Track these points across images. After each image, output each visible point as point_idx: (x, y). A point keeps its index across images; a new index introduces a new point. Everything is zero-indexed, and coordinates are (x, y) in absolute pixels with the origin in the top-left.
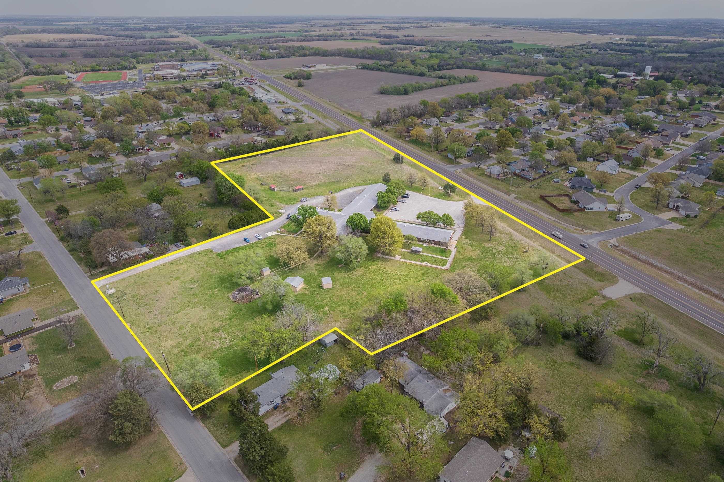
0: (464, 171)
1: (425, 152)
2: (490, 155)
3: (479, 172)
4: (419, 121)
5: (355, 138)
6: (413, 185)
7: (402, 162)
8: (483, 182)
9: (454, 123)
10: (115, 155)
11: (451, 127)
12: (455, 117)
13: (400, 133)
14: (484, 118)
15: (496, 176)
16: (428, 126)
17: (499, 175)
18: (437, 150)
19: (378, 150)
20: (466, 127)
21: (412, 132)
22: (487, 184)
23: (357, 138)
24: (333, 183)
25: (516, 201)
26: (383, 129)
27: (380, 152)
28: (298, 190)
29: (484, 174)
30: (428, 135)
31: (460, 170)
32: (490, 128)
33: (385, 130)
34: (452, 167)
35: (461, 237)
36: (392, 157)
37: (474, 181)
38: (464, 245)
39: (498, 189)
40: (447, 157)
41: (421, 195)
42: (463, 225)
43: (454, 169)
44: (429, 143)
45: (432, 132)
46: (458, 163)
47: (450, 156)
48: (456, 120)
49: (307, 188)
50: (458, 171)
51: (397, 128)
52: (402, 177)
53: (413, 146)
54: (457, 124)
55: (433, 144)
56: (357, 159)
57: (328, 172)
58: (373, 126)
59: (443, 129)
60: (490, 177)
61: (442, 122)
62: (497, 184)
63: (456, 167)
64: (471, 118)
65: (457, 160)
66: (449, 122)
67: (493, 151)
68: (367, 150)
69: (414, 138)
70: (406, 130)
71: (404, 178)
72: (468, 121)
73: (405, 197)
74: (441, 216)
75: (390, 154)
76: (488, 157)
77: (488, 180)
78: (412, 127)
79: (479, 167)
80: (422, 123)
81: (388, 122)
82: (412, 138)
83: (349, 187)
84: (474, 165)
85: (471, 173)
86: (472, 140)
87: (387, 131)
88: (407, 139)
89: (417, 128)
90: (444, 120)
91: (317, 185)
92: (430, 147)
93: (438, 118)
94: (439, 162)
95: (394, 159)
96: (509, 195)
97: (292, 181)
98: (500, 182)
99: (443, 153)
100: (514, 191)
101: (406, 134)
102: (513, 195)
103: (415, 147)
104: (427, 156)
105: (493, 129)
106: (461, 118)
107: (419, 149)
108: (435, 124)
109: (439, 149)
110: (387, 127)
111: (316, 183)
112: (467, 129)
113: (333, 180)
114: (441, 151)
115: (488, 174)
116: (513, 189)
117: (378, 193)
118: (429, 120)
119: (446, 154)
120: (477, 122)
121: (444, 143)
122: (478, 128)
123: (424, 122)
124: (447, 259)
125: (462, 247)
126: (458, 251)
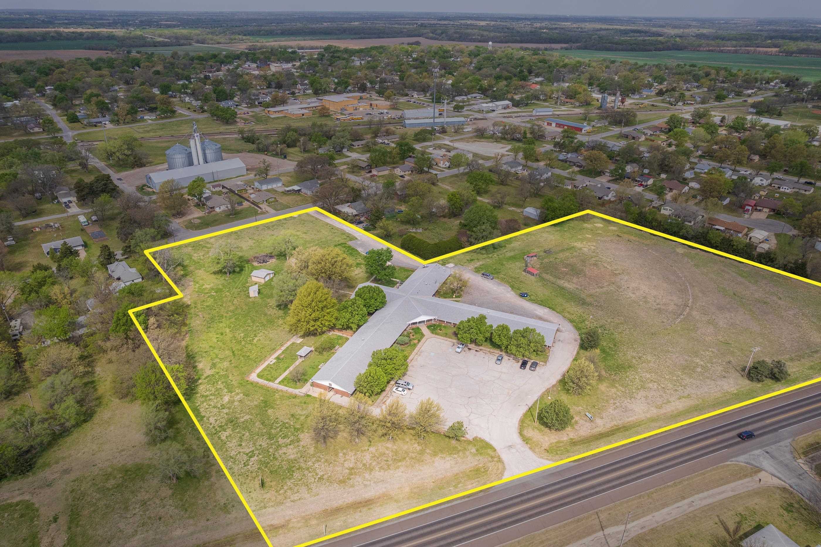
31: (770, 480)
34: (784, 466)
41: (547, 386)
49: (543, 280)
50: (767, 477)
57: (632, 296)
63: (799, 475)
83: (560, 312)
91: (562, 288)
111: (571, 286)
113: (590, 300)
124: (277, 381)
125: (305, 403)
126: (295, 397)
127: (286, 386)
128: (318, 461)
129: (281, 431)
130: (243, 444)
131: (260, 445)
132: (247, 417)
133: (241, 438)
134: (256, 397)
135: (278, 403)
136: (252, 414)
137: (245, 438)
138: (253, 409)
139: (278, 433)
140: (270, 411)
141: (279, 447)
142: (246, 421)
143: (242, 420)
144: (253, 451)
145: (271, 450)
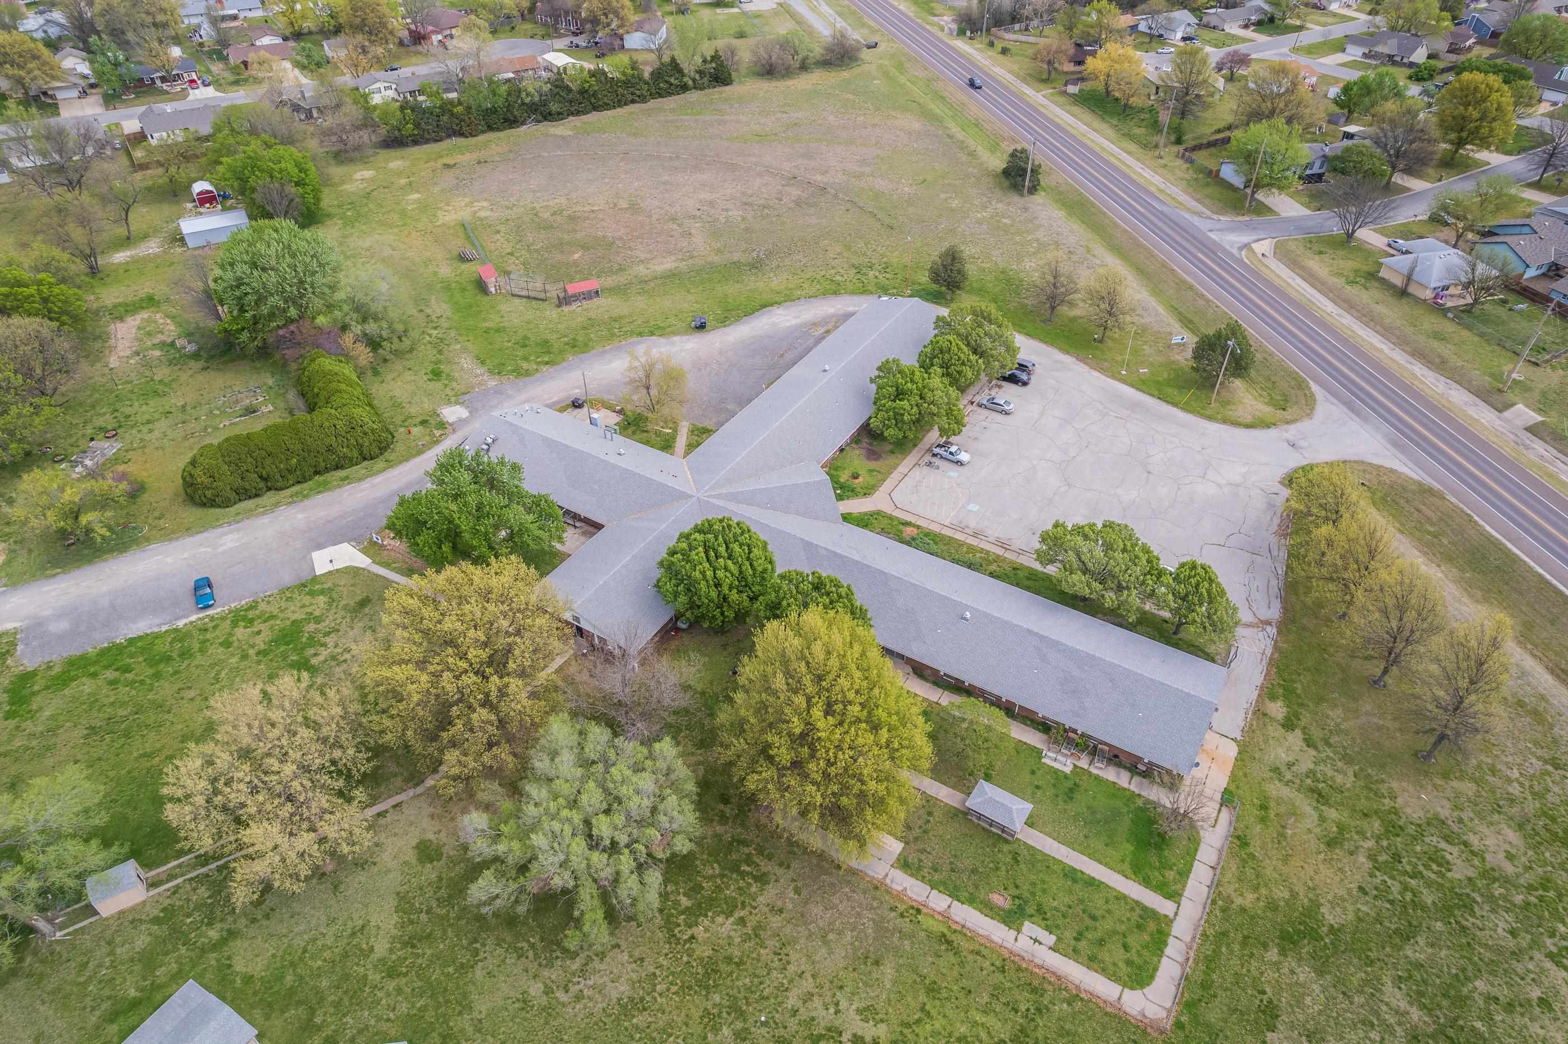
0: (1282, 253)
1: (1133, 147)
2: (1398, 179)
3: (1349, 265)
4: (1125, 20)
5: (886, 74)
6: (1064, 310)
7: (1033, 190)
8: (1368, 318)
9: (1249, 33)
10: (75, 93)
11: (1242, 48)
12: (1259, 9)
13: (1050, 63)
14: (1363, 17)
15: (1428, 294)
16: (1155, 39)
17: (1446, 288)
18: (1179, 141)
19: (955, 130)
20: (1295, 50)
21: (1092, 64)
22: (1386, 332)
23: (894, 72)
24: (733, 270)
25: (1539, 447)
26: (991, 44)
27: (960, 135)
28: (577, 297)
29: (1373, 276)
30: (1154, 77)
31: (1264, 247)
32: (1391, 57)
33: (999, 45)
34: (1232, 230)
35: (1259, 713)
36: (998, 163)
37: (1328, 307)
38: (1276, 789)
39: (1440, 366)
40: (1213, 176)
41: (1082, 368)
42: (1274, 613)
43: (1245, 239)
44: (1151, 110)
45: (1167, 68)
46: (1262, 209)
47: (1229, 172)
48: (1259, 23)
49: (620, 291)
50: (1260, 248)
51: (1042, 41)
52: (1020, 261)
53: (1088, 116)
54: (1262, 38)
55: (1165, 117)
56: (863, 162)
57: (735, 213)
58: (961, 33)
59: (1213, 54)
60: (1403, 293)
61: (1207, 26)
62: (1438, 336)
63: (1248, 227)
64: (1316, 16)
65: (1260, 196)
66: (1233, 29)
67: (1415, 166)
68: (916, 126)
69: (1099, 86)
70: (1072, 51)
71: (1029, 264)
72: (1300, 28)
73: (1012, 379)
74: (1169, 564)
75: (994, 148)
76: (1389, 189)
77: (1391, 312)
78: (1098, 42)
79: (1350, 236)
80: (1134, 28)
81: (1014, 18)
82: (1088, 86)
83: (788, 298)
84: (1331, 223)
85: (1314, 264)
86: (1319, 110)
87: (1004, 51)
88: (1072, 89)
89: (1113, 48)
90: (1214, 21)
91: (671, 276)
92: (1155, 126)
93: (1193, 10)
94: (1183, 198)
95: (1006, 173)
96: (1502, 408)
97: (584, 247)
98: (1449, 327)
99: (1202, 158)
100: (1523, 387)
101: (1070, 67)
102: (1524, 414)
103: (1097, 123)
104: (1137, 166)
105: (1400, 64)
106: (1278, 15)
107: (1110, 132)
108: (1179, 35)
109: (1190, 141)
110: (1010, 37)
111: (668, 264)
112: (1303, 60)
113: (736, 256)
114: (1194, 149)
115: (1398, 281)
116: (1519, 372)
117: (885, 368)
118: (1161, 18)
119: (1211, 164)
120: (1338, 31)
121: (1208, 114)
122: (1340, 58)
123: (1142, 27)
124: (1165, 907)
125: (1264, 807)
126: (1239, 840)
127: (1184, 874)
128: (1493, 771)
129: (1416, 875)
130: (1535, 993)
131: (1513, 933)
132: (1394, 996)
133: (1509, 1007)
134: (1271, 975)
135: (1281, 894)
136: (1373, 984)
137: (1504, 993)
138: (1340, 982)
139: (1429, 884)
140: (1331, 916)
141: (1490, 875)
142: (1417, 998)
143: (1416, 1014)
144: (1550, 956)
145: (1519, 899)
